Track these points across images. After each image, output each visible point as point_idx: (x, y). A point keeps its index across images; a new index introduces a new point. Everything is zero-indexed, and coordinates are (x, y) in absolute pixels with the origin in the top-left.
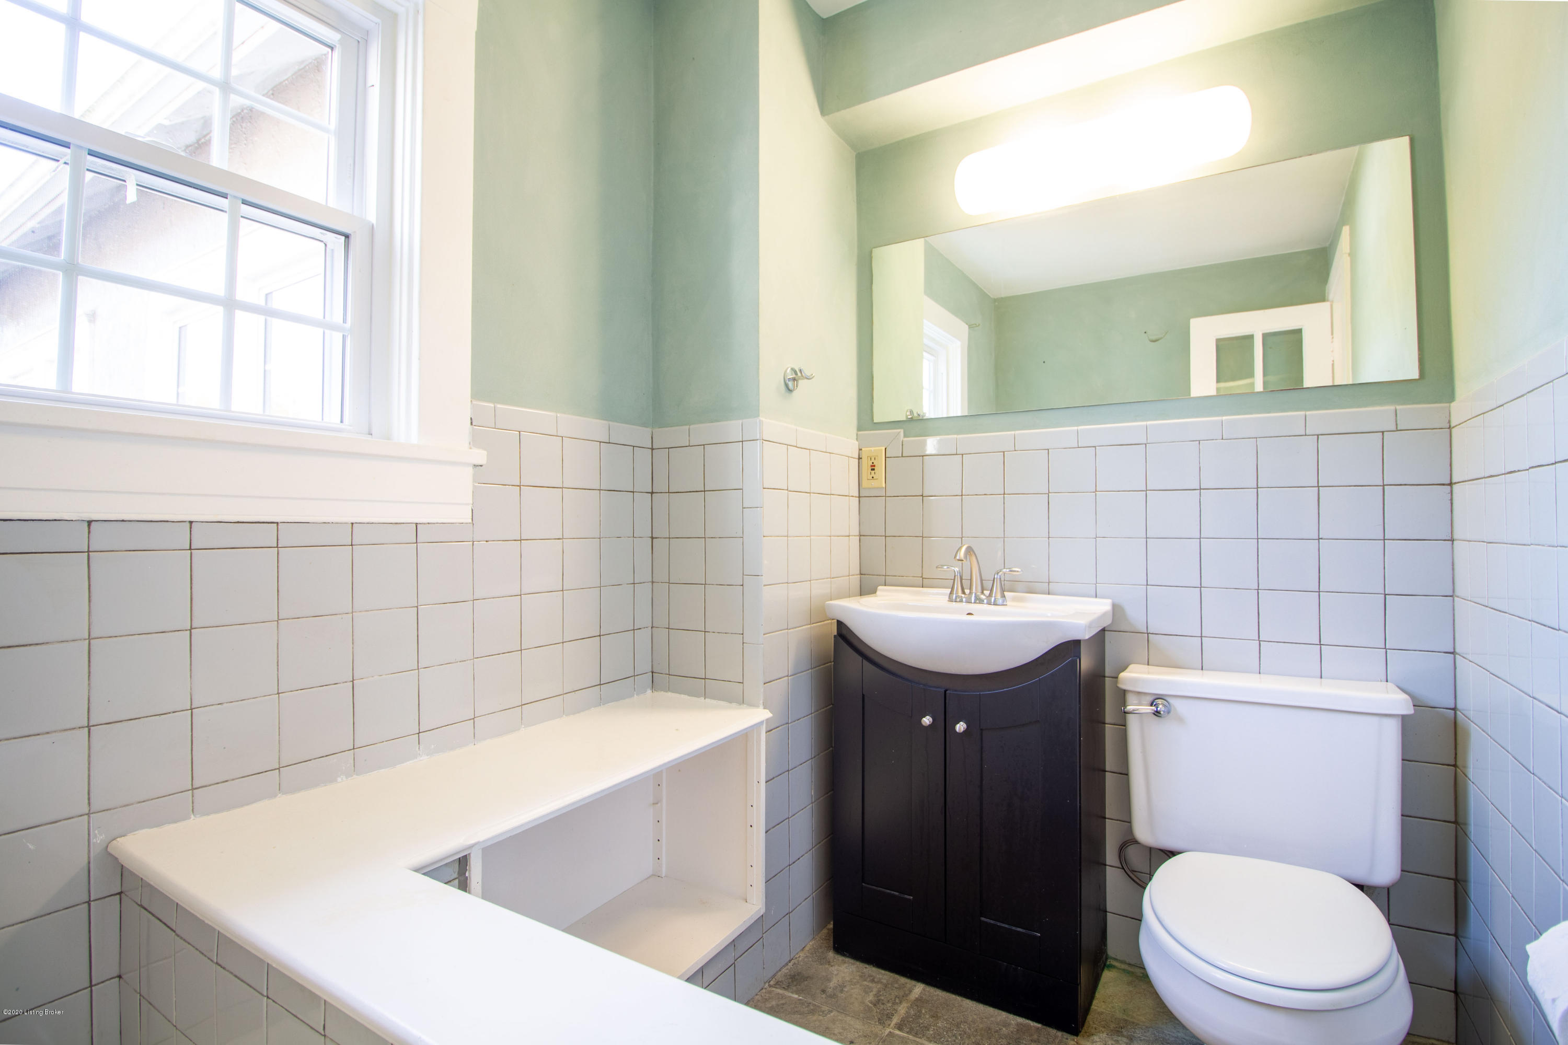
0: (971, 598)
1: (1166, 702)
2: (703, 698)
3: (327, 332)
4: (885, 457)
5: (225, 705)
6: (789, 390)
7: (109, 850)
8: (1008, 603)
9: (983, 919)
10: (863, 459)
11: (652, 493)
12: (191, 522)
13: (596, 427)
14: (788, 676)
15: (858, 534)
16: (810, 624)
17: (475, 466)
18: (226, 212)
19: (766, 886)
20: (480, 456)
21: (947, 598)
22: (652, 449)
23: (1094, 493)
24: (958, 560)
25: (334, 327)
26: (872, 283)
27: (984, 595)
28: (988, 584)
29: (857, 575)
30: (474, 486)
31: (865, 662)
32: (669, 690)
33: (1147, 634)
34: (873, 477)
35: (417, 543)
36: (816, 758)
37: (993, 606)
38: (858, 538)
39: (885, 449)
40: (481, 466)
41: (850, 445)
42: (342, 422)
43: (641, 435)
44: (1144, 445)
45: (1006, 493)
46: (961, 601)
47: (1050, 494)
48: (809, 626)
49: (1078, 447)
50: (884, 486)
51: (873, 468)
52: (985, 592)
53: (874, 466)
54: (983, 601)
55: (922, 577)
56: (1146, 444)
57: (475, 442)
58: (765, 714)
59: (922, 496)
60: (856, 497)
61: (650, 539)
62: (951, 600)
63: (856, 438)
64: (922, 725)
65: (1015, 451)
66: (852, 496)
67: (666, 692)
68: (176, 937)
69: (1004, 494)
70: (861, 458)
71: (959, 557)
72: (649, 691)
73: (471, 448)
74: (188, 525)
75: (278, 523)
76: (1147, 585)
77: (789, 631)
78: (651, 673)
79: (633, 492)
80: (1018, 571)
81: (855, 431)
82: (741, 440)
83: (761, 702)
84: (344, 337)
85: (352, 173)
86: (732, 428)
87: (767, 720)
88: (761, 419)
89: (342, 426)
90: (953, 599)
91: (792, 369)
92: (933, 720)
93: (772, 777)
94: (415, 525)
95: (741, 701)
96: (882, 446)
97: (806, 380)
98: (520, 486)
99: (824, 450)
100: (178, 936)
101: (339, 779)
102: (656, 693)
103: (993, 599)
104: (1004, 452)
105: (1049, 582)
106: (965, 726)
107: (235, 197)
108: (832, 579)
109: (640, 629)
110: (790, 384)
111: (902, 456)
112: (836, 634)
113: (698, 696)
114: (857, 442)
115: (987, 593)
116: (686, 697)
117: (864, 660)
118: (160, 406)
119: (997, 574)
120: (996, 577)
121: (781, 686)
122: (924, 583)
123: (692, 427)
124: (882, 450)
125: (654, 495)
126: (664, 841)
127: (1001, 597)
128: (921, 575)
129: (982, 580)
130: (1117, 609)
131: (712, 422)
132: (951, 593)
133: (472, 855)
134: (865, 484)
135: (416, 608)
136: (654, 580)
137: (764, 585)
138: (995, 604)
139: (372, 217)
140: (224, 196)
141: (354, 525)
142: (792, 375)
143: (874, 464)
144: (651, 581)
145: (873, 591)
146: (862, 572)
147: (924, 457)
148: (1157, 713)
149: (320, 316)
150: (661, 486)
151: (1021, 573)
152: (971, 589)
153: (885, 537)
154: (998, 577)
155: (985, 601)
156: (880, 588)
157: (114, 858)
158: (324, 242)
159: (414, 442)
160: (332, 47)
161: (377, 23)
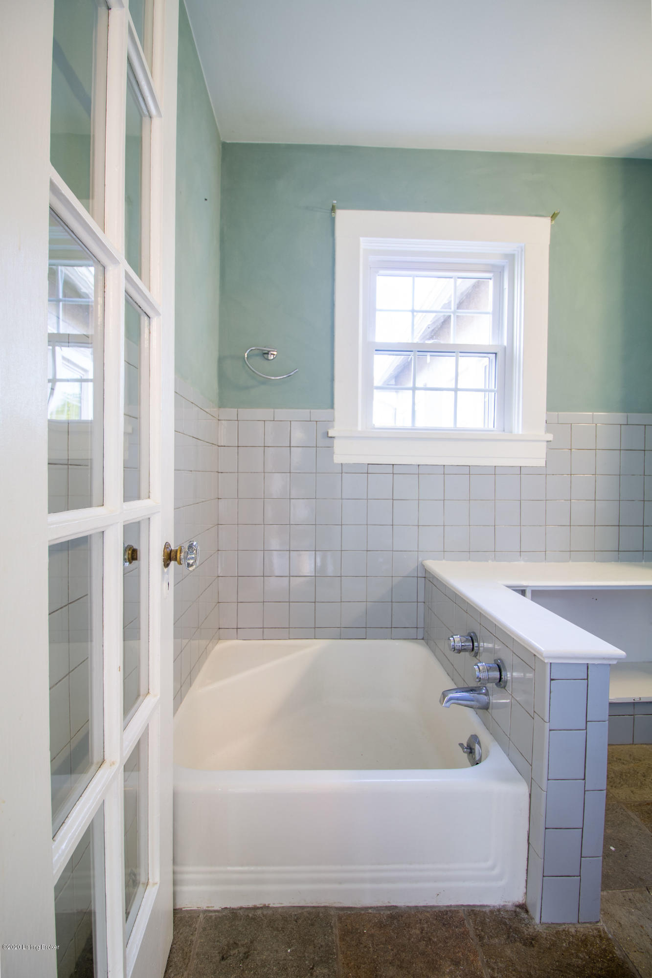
3: (488, 393)
5: (453, 527)
7: (422, 564)
12: (444, 466)
13: (619, 417)
17: (548, 441)
18: (455, 357)
20: (550, 437)
25: (491, 391)
30: (546, 451)
35: (520, 474)
40: (550, 442)
42: (494, 427)
57: (548, 431)
73: (545, 434)
75: (469, 466)
79: (644, 450)
89: (494, 429)
94: (519, 467)
98: (570, 450)
107: (458, 352)
109: (648, 526)
133: (527, 590)
135: (519, 501)
139: (505, 344)
140: (454, 352)
141: (497, 467)
149: (486, 388)
157: (424, 566)
158: (488, 358)
159: (520, 432)
160: (491, 279)
161: (507, 262)
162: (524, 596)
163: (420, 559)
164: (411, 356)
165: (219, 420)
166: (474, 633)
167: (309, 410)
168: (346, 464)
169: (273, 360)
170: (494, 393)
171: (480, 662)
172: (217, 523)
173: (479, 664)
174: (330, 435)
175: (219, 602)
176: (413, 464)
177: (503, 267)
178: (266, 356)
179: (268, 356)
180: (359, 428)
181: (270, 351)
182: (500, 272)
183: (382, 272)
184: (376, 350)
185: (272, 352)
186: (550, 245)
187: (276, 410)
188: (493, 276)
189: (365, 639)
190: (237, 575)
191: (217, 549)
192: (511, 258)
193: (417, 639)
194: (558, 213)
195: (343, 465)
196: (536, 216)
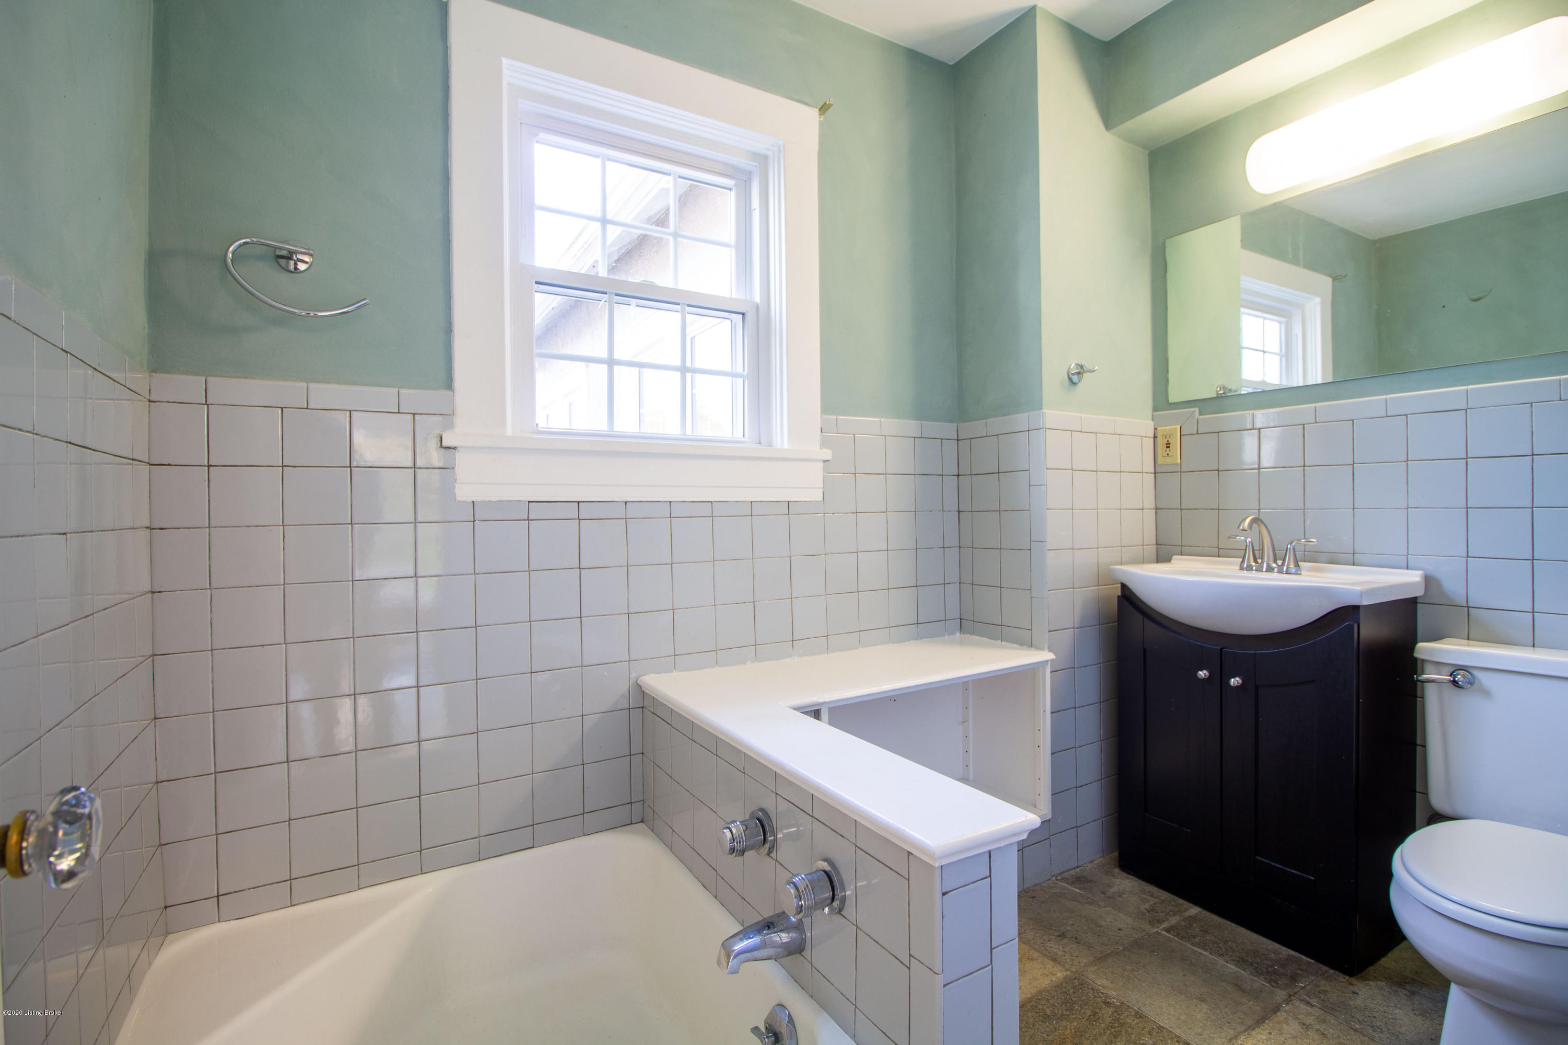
0: (1262, 567)
1: (1468, 674)
2: (1000, 641)
3: (734, 379)
4: (1181, 435)
5: (689, 609)
6: (1073, 383)
7: (638, 682)
8: (1302, 573)
9: (1257, 857)
10: (1158, 438)
11: (958, 475)
12: (670, 502)
13: (911, 426)
14: (1073, 628)
15: (1154, 507)
16: (1097, 586)
17: (824, 461)
18: (679, 312)
19: (1052, 797)
20: (827, 454)
21: (1238, 567)
22: (958, 440)
23: (1406, 463)
24: (1242, 530)
25: (738, 375)
26: (1166, 271)
27: (1277, 564)
28: (1280, 553)
29: (1153, 545)
30: (824, 475)
31: (1146, 621)
32: (973, 633)
33: (1466, 608)
34: (1168, 454)
35: (789, 514)
36: (1105, 703)
37: (1285, 575)
38: (1154, 511)
39: (1181, 427)
40: (828, 461)
41: (1147, 426)
42: (744, 436)
43: (948, 430)
44: (1464, 411)
45: (1306, 464)
46: (1251, 569)
47: (1355, 465)
48: (1097, 587)
49: (1387, 417)
50: (1179, 462)
51: (1168, 445)
52: (1278, 561)
53: (1169, 444)
54: (1274, 570)
55: (1218, 547)
56: (1466, 410)
57: (824, 444)
58: (1050, 656)
59: (1218, 470)
60: (1151, 473)
61: (957, 513)
62: (1242, 568)
63: (1151, 418)
64: (1198, 678)
65: (1316, 423)
66: (1147, 473)
67: (972, 635)
68: (672, 728)
69: (1304, 466)
70: (1157, 437)
71: (1243, 527)
72: (958, 634)
73: (821, 449)
74: (669, 503)
75: (712, 502)
76: (1468, 557)
77: (1075, 590)
78: (959, 620)
79: (942, 475)
80: (1314, 542)
81: (1150, 412)
82: (1027, 429)
83: (1047, 646)
84: (744, 381)
85: (744, 269)
86: (1021, 420)
87: (1052, 660)
88: (1045, 411)
89: (743, 439)
90: (1244, 568)
91: (1077, 364)
92: (1210, 674)
93: (1058, 710)
94: (787, 503)
95: (1030, 644)
96: (1178, 425)
97: (1088, 373)
98: (855, 474)
99: (1113, 433)
100: (672, 727)
101: (748, 663)
102: (963, 635)
103: (1285, 568)
104: (1304, 425)
105: (1354, 553)
106: (1240, 681)
107: (684, 304)
108: (1122, 548)
109: (949, 583)
110: (1075, 378)
111: (1197, 434)
112: (1120, 594)
113: (996, 640)
114: (1152, 423)
115: (1280, 562)
116: (987, 640)
117: (1145, 619)
118: (652, 435)
119: (1291, 544)
120: (1289, 546)
121: (1066, 637)
122: (1219, 552)
123: (989, 420)
124: (1176, 429)
125: (960, 477)
126: (971, 752)
127: (1295, 566)
128: (1217, 546)
129: (1274, 550)
130: (1428, 580)
131: (1004, 416)
132: (1243, 562)
133: (822, 710)
134: (1160, 460)
135: (789, 558)
136: (961, 546)
137: (1048, 550)
138: (1287, 573)
139: (757, 299)
140: (678, 304)
141: (753, 503)
142: (1077, 369)
143: (1169, 442)
144: (958, 545)
145: (1168, 560)
146: (1159, 543)
147: (1220, 433)
148: (1455, 683)
149: (730, 370)
150: (965, 469)
151: (1317, 543)
152: (1262, 558)
153: (1181, 509)
154: (1292, 547)
155: (1276, 570)
156: (1175, 557)
157: (640, 687)
158: (729, 321)
159: (786, 446)
160: (730, 190)
161: (756, 166)
162: (818, 720)
163: (633, 675)
164: (601, 303)
165: (150, 401)
166: (762, 810)
167: (395, 390)
168: (483, 502)
169: (306, 273)
170: (741, 380)
171: (797, 875)
172: (151, 653)
173: (796, 880)
174: (445, 444)
175: (161, 845)
176: (616, 499)
177: (750, 174)
178: (283, 262)
179: (288, 264)
180: (509, 432)
181: (296, 253)
182: (745, 181)
183: (543, 136)
184: (537, 283)
185: (300, 257)
186: (818, 152)
187: (312, 386)
188: (735, 184)
189: (533, 847)
190: (213, 771)
191: (153, 716)
192: (762, 160)
193: (631, 824)
194: (830, 105)
195: (476, 504)
196: (798, 101)
